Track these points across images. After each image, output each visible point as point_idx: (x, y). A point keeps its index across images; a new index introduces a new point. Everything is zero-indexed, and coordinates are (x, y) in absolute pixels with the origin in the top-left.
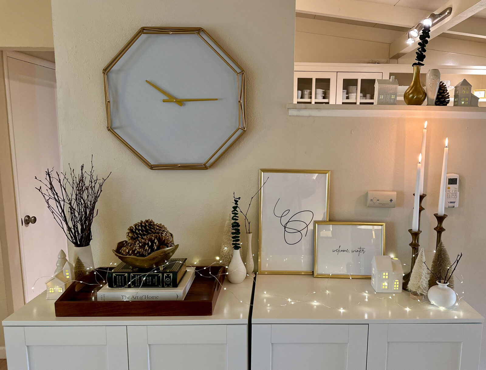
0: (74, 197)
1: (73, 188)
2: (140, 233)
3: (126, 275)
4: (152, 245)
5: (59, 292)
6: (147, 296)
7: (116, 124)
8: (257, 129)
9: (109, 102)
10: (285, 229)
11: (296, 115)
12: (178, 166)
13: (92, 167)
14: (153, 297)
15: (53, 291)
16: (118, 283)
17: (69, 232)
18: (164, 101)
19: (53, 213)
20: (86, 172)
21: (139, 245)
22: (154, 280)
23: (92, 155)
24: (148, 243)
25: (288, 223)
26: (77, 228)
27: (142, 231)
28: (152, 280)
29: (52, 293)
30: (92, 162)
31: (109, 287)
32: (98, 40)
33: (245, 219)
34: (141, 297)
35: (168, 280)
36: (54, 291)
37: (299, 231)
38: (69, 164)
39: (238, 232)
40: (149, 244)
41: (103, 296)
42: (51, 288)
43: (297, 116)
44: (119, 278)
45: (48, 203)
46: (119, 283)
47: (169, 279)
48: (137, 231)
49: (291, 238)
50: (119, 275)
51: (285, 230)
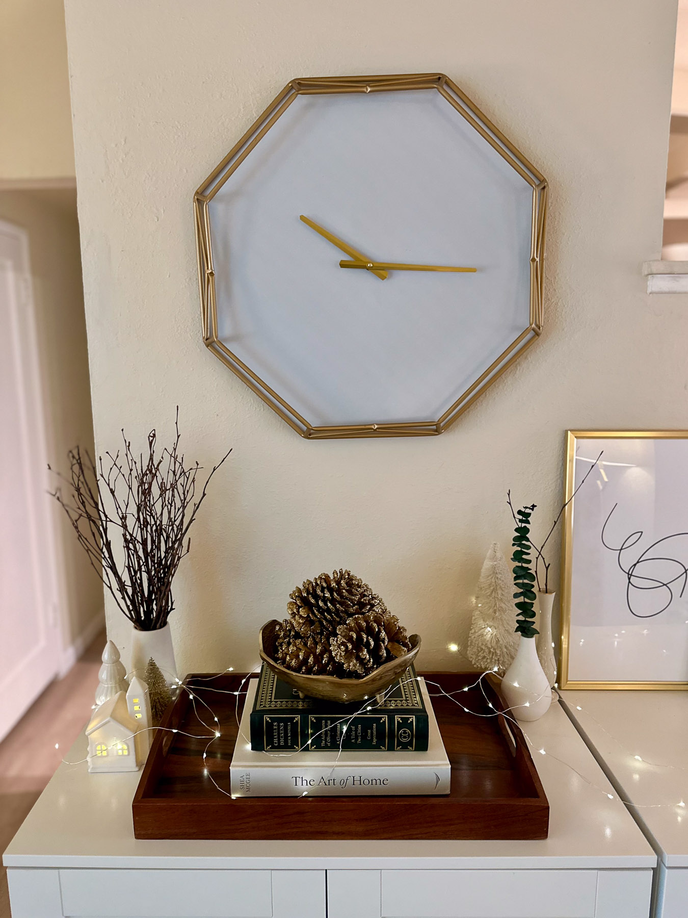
0: (133, 509)
1: (130, 488)
2: (328, 607)
3: (298, 718)
4: (377, 647)
5: (120, 756)
6: (357, 778)
7: (226, 330)
8: (563, 330)
9: (212, 274)
10: (629, 579)
11: (667, 290)
12: (373, 429)
13: (178, 437)
14: (374, 781)
15: (105, 753)
16: (276, 741)
17: (122, 596)
18: (343, 265)
19: (89, 552)
20: (166, 449)
21: (347, 647)
22: (369, 731)
23: (178, 407)
24: (368, 641)
25: (637, 565)
26: (141, 585)
27: (333, 601)
28: (364, 731)
29: (102, 756)
30: (176, 423)
31: (253, 749)
32: (179, 122)
33: (537, 558)
34: (344, 782)
35: (405, 732)
36: (108, 753)
37: (664, 585)
38: (122, 430)
39: (527, 591)
40: (370, 645)
41: (245, 777)
42: (100, 744)
43: (669, 293)
44: (279, 726)
45: (76, 528)
46: (279, 740)
47: (408, 731)
48: (321, 604)
49: (644, 601)
50: (279, 720)
51: (629, 582)
